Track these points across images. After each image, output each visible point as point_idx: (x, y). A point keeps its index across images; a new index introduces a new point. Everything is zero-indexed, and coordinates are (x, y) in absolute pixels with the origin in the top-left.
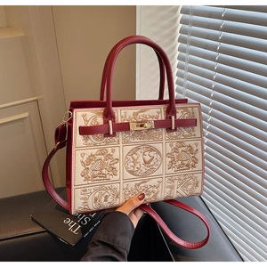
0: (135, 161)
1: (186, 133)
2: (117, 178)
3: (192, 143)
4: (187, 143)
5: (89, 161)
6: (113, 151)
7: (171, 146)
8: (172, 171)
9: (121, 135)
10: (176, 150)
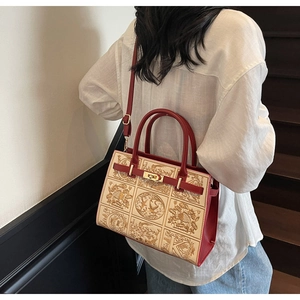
0: (143, 203)
1: (191, 197)
2: (128, 210)
3: (195, 209)
4: (190, 207)
5: (114, 189)
6: (130, 189)
7: (175, 203)
8: (171, 225)
9: (138, 179)
10: (178, 208)
